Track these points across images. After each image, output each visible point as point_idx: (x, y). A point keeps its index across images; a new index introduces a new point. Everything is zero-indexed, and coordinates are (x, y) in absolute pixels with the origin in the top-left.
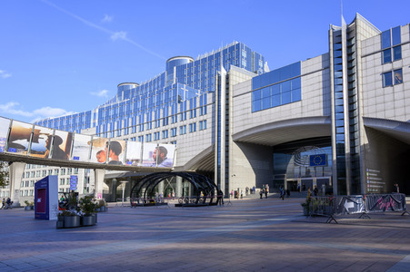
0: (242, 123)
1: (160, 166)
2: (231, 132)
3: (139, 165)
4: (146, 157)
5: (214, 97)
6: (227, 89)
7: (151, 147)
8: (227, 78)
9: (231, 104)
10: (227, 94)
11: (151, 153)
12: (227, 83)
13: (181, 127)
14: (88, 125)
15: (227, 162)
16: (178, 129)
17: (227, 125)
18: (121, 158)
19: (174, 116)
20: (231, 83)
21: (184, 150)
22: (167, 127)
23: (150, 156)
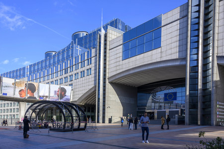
0: (115, 69)
1: (62, 101)
2: (108, 76)
3: (47, 99)
4: (52, 94)
5: (96, 51)
6: (105, 44)
7: (55, 88)
8: (106, 36)
9: (108, 55)
10: (105, 48)
11: (55, 92)
12: (105, 40)
13: (75, 74)
14: (24, 76)
15: (104, 98)
16: (74, 75)
17: (105, 71)
18: (36, 95)
19: (71, 67)
20: (108, 39)
21: (77, 90)
22: (67, 75)
23: (55, 94)
